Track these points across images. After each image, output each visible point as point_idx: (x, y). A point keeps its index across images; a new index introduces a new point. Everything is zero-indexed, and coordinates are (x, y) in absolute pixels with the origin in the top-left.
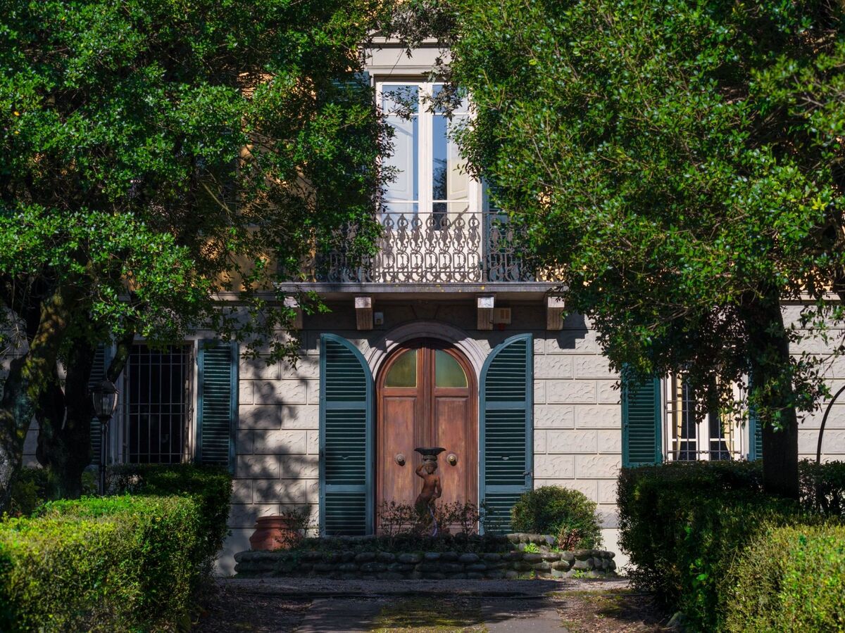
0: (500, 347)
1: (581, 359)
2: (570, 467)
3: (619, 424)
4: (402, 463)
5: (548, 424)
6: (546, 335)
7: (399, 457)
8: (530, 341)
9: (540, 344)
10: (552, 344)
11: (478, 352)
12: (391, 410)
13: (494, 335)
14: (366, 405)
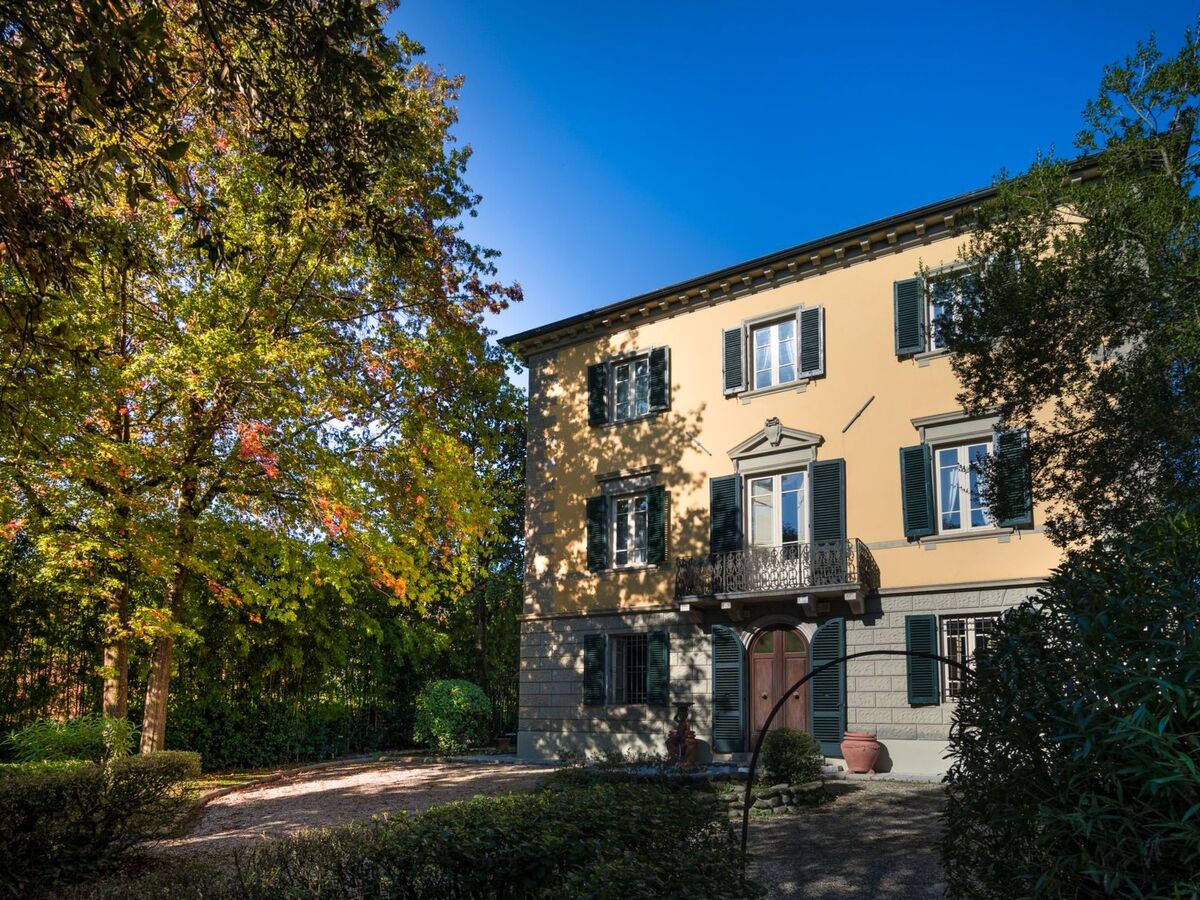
0: (824, 626)
1: (879, 631)
2: (872, 699)
3: (905, 672)
4: (765, 697)
5: (856, 673)
6: (854, 618)
7: (765, 693)
8: (841, 623)
9: (849, 624)
10: (859, 623)
11: (808, 630)
12: (758, 667)
13: (818, 619)
14: (739, 665)
